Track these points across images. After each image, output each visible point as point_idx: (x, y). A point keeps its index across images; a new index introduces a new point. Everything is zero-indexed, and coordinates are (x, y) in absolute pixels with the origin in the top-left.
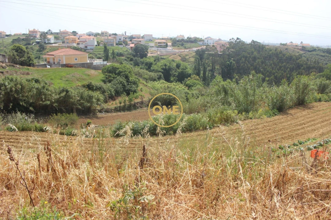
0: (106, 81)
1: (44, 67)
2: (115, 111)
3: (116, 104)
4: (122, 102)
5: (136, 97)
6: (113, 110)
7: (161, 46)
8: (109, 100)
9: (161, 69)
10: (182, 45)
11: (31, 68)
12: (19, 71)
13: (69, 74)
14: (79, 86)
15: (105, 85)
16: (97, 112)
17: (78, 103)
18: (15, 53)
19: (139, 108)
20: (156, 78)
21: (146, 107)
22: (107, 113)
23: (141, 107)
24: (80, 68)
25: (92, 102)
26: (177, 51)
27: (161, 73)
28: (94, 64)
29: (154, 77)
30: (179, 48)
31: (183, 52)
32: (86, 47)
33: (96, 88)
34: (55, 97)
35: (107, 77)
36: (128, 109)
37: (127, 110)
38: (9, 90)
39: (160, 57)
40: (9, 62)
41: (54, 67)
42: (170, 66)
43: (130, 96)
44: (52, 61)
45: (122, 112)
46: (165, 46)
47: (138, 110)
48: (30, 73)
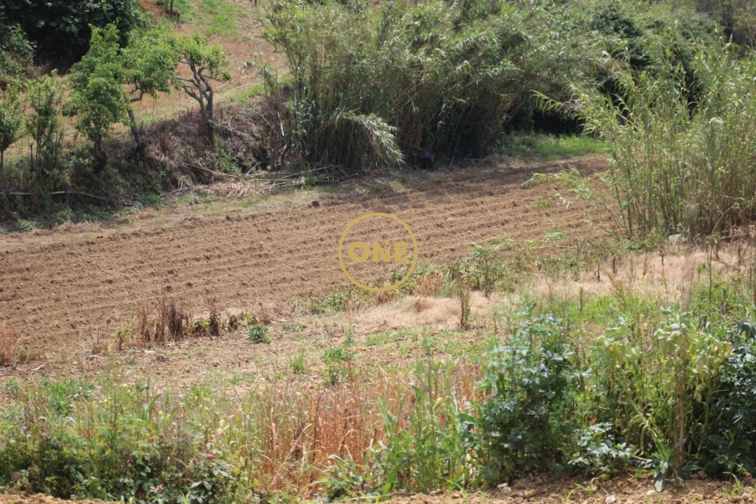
4: (23, 128)
5: (146, 71)
19: (182, 178)
21: (244, 169)
23: (200, 176)
37: (68, 212)
43: (92, 69)
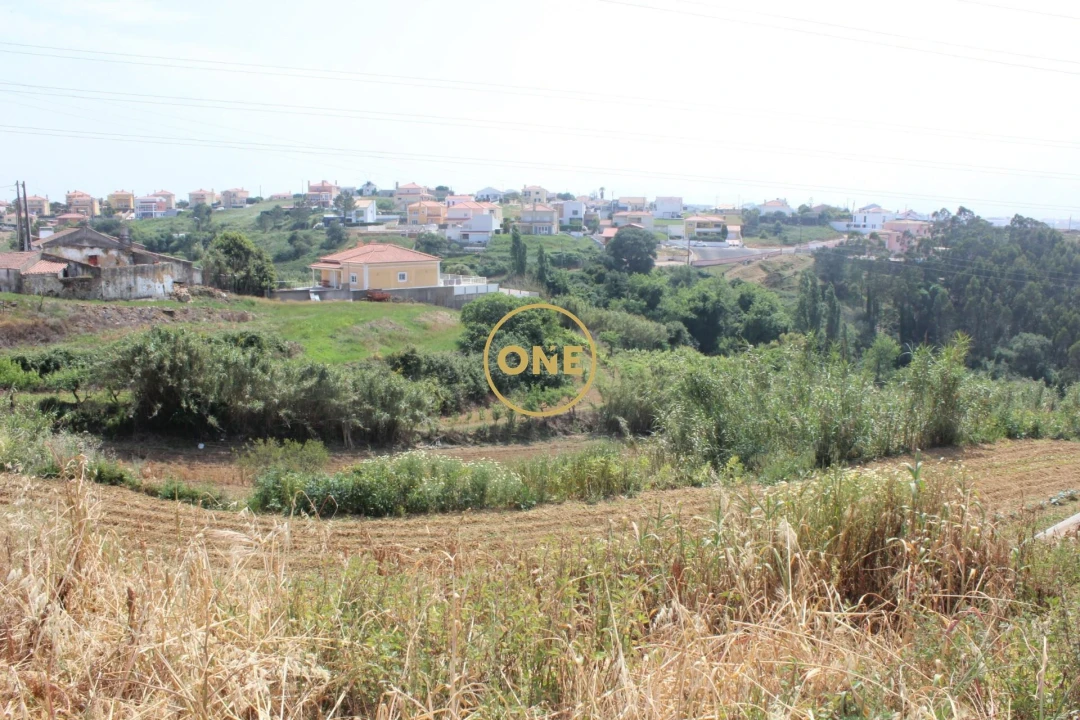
0: (468, 347)
1: (300, 299)
2: (475, 439)
3: (481, 419)
4: (502, 415)
5: (549, 399)
6: (470, 436)
7: (706, 234)
8: (467, 404)
9: (691, 310)
10: (777, 231)
11: (265, 300)
12: (219, 310)
13: (362, 321)
14: (376, 358)
15: (460, 359)
16: (419, 442)
17: (355, 412)
18: (223, 258)
19: (559, 433)
20: (664, 341)
21: (583, 431)
22: (450, 446)
23: (566, 433)
24: (410, 304)
25: (395, 411)
26: (757, 251)
27: (680, 325)
28: (457, 292)
29: (655, 335)
30: (764, 241)
31: (775, 254)
32: (466, 236)
33: (429, 368)
34: (283, 389)
35: (472, 333)
36: (522, 435)
37: (515, 440)
38: (154, 366)
39: (693, 271)
40: (204, 283)
41: (332, 300)
42: (718, 301)
44: (333, 281)
45: (499, 443)
46: (718, 233)
47: (553, 439)
48: (251, 318)
